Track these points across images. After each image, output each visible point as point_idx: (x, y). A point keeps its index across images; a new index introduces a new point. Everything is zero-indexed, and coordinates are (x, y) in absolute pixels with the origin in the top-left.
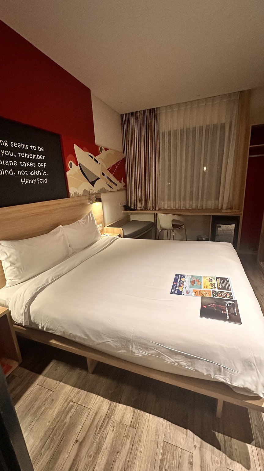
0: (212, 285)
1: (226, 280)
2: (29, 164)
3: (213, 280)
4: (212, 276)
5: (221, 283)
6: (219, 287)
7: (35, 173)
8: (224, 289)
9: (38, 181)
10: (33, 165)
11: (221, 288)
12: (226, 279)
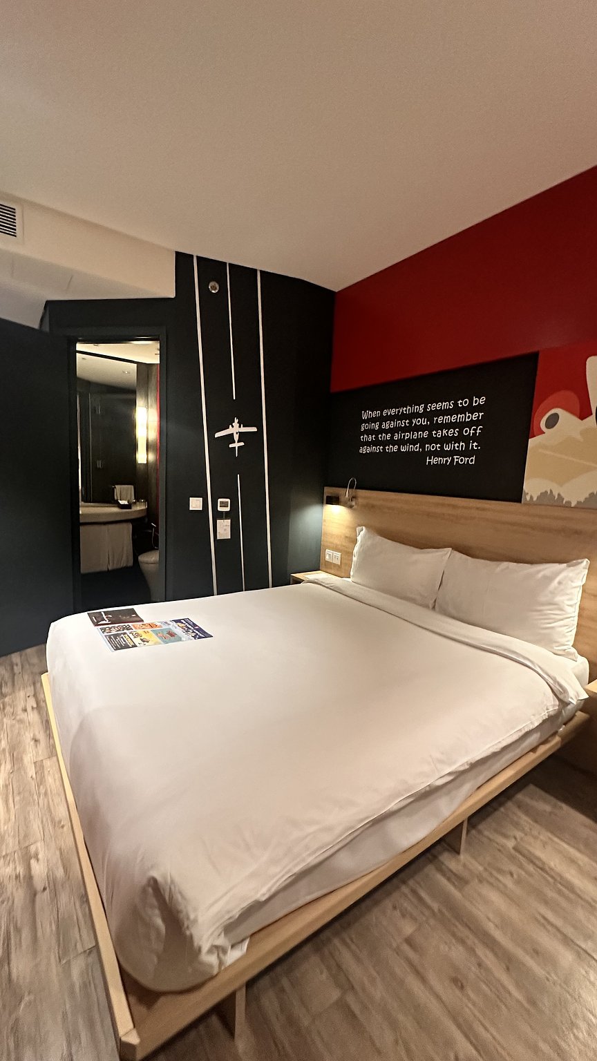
0: (137, 635)
1: (117, 647)
2: (447, 432)
3: (141, 642)
4: (144, 647)
5: (125, 641)
6: (126, 635)
7: (454, 447)
8: (116, 636)
9: (455, 460)
10: (454, 433)
11: (122, 635)
12: (117, 649)
